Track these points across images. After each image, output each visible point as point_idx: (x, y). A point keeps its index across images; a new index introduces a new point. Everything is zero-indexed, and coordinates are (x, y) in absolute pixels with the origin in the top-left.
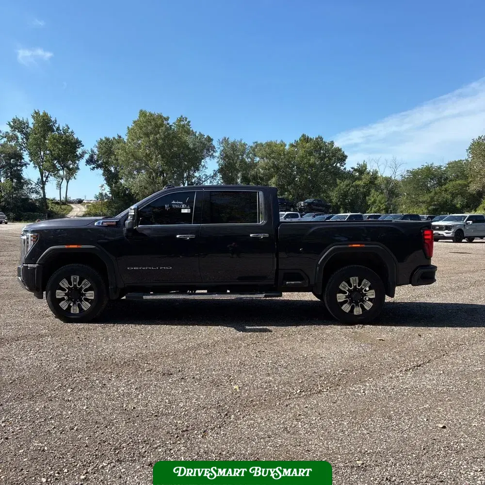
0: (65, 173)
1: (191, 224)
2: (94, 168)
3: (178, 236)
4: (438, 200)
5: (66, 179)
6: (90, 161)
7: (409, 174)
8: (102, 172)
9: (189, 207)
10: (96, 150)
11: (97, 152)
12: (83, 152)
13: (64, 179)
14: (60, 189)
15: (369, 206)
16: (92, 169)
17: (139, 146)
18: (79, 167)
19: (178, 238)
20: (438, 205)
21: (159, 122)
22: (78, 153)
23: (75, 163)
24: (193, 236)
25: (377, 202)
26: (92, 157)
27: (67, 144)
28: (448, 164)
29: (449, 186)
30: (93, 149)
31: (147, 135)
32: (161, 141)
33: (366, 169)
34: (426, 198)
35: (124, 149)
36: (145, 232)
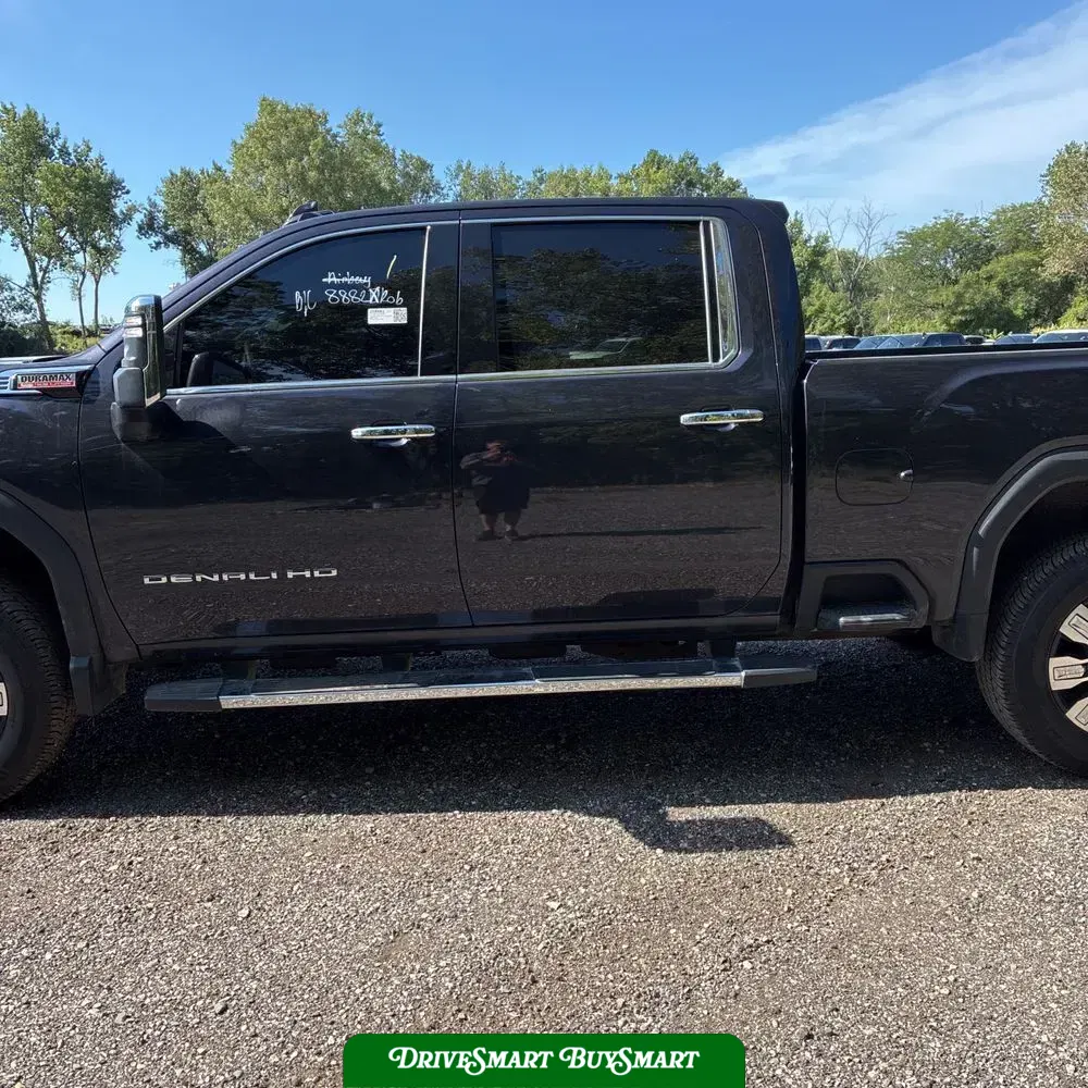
0: (88, 259)
1: (413, 372)
2: (158, 244)
3: (357, 433)
4: (972, 300)
5: (93, 274)
6: (148, 228)
7: (902, 240)
8: (179, 254)
9: (399, 300)
10: (160, 202)
11: (163, 204)
12: (129, 209)
13: (88, 274)
14: (80, 299)
15: (809, 320)
16: (156, 248)
17: (263, 188)
18: (122, 245)
19: (360, 441)
20: (970, 312)
21: (308, 126)
22: (117, 211)
23: (112, 235)
24: (427, 431)
25: (828, 309)
26: (151, 218)
27: (88, 188)
28: (997, 213)
29: (997, 266)
30: (153, 198)
31: (279, 159)
32: (313, 174)
33: (800, 232)
34: (947, 295)
35: (226, 195)
36: (213, 418)
